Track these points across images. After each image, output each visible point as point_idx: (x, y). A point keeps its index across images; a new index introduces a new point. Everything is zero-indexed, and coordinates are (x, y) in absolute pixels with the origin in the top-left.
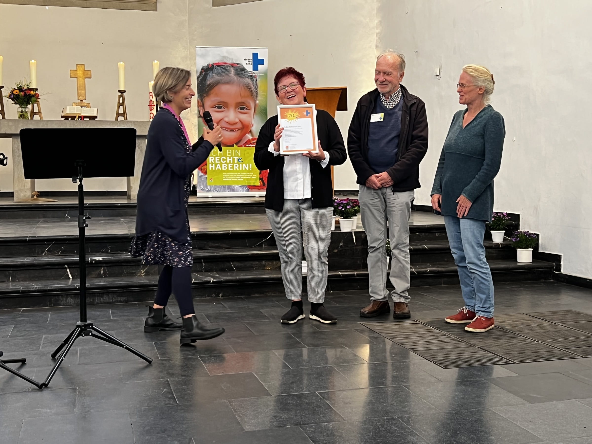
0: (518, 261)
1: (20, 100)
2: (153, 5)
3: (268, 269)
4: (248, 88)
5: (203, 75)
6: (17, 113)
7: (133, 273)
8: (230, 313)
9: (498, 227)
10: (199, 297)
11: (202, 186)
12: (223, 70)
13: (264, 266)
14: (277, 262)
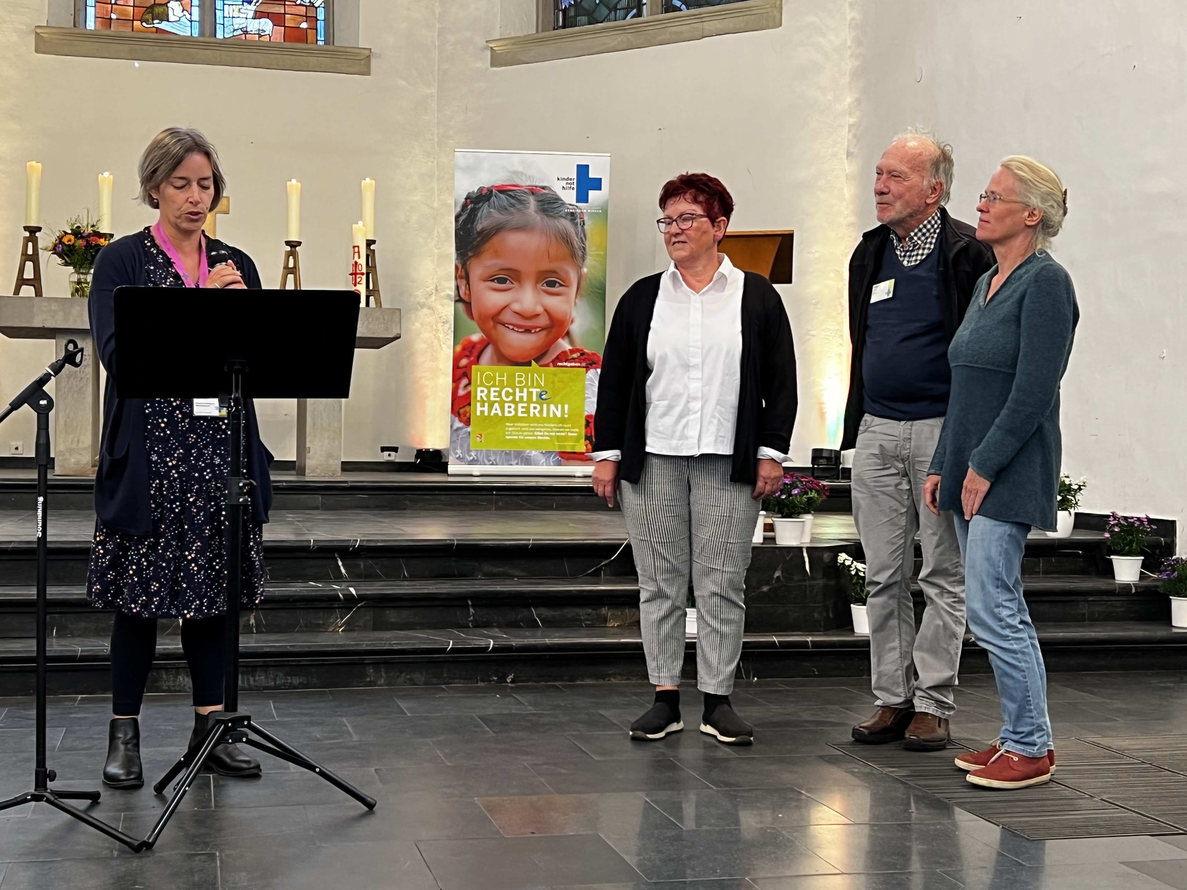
0: (1174, 624)
1: (76, 256)
2: (363, 62)
3: (613, 627)
4: (566, 240)
5: (468, 211)
6: (68, 283)
7: (319, 626)
8: (534, 714)
9: (1127, 548)
10: (462, 681)
11: (459, 451)
12: (513, 201)
13: (605, 620)
14: (634, 610)
